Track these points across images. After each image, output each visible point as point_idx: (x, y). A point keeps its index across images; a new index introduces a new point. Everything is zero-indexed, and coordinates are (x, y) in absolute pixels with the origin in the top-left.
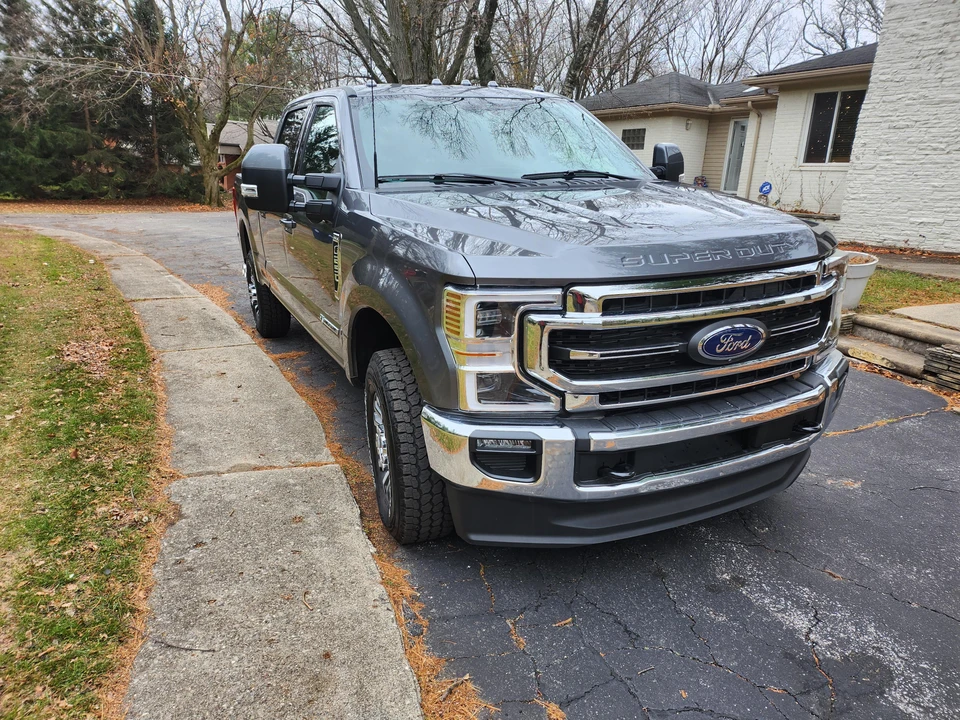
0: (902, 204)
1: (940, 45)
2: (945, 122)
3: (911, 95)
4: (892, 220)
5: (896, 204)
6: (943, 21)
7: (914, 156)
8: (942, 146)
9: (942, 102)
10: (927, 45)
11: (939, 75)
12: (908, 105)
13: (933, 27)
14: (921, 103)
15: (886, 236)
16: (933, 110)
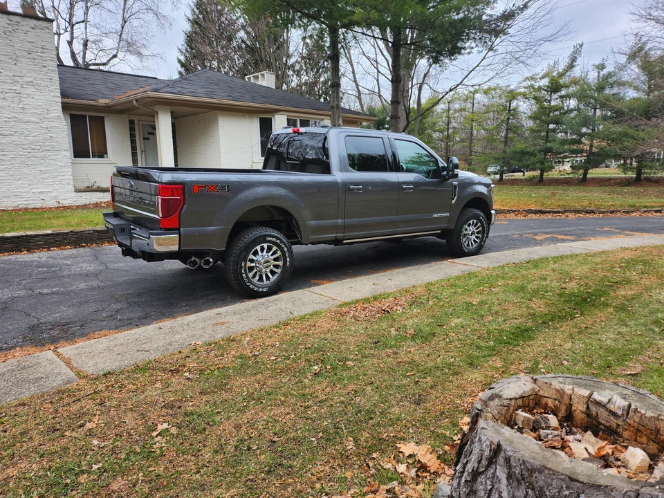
0: (24, 182)
1: (15, 88)
2: (35, 134)
3: (5, 115)
4: (20, 192)
5: (20, 182)
6: (13, 74)
7: (22, 153)
8: (38, 147)
9: (29, 122)
10: (6, 87)
11: (21, 106)
12: (6, 121)
13: (7, 76)
14: (15, 121)
15: (19, 203)
16: (25, 127)
